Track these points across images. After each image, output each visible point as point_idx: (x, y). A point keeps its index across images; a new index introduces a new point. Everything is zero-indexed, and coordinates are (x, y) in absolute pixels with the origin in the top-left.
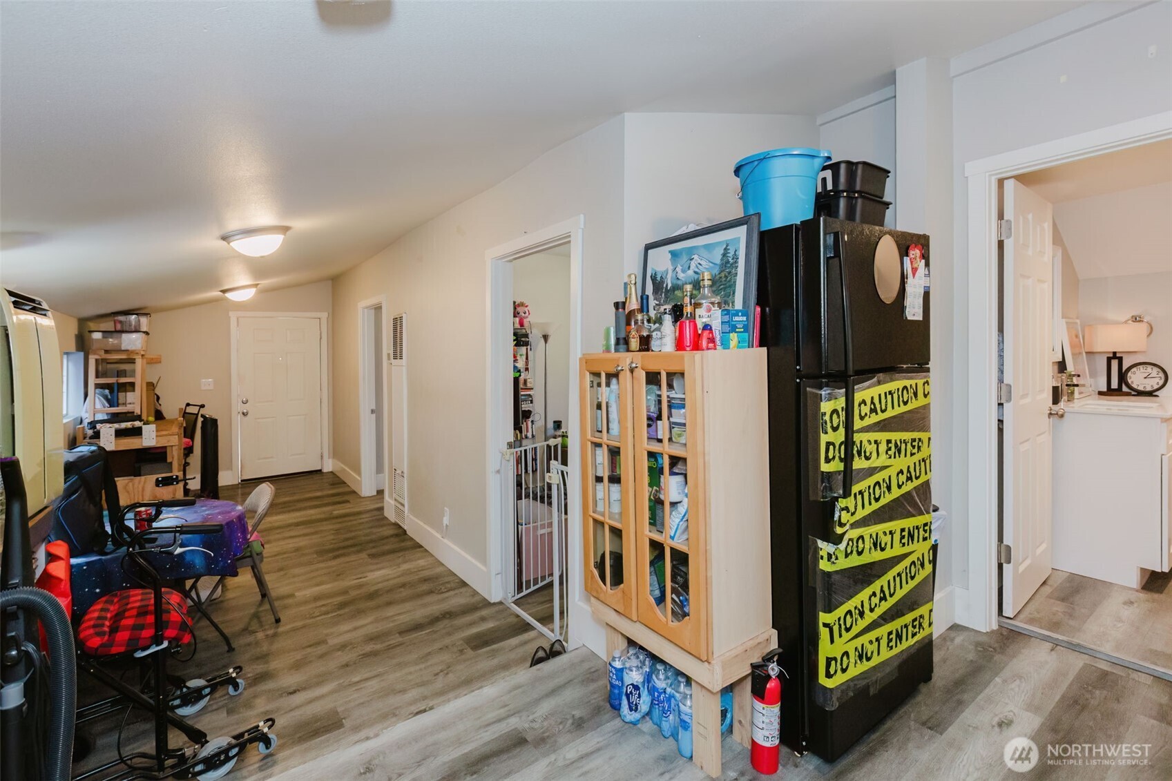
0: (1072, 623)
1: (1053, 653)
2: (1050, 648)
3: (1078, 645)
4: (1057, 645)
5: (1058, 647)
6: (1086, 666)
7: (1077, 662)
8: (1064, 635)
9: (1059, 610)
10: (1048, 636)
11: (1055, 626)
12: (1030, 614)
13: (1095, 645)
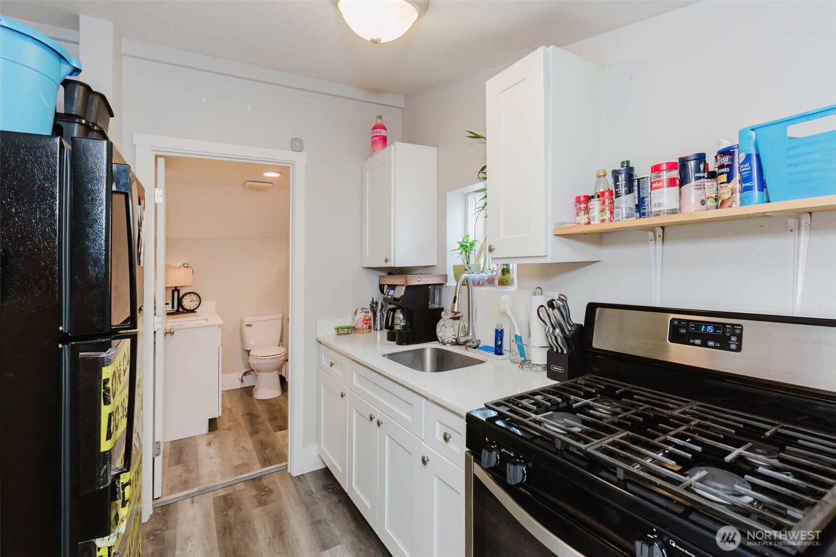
0: (193, 475)
1: (194, 504)
2: (191, 502)
3: (206, 488)
4: (193, 497)
5: (194, 498)
6: (214, 499)
7: (208, 501)
8: (194, 488)
9: (180, 471)
10: (187, 495)
11: (186, 484)
12: (167, 485)
13: (212, 482)
